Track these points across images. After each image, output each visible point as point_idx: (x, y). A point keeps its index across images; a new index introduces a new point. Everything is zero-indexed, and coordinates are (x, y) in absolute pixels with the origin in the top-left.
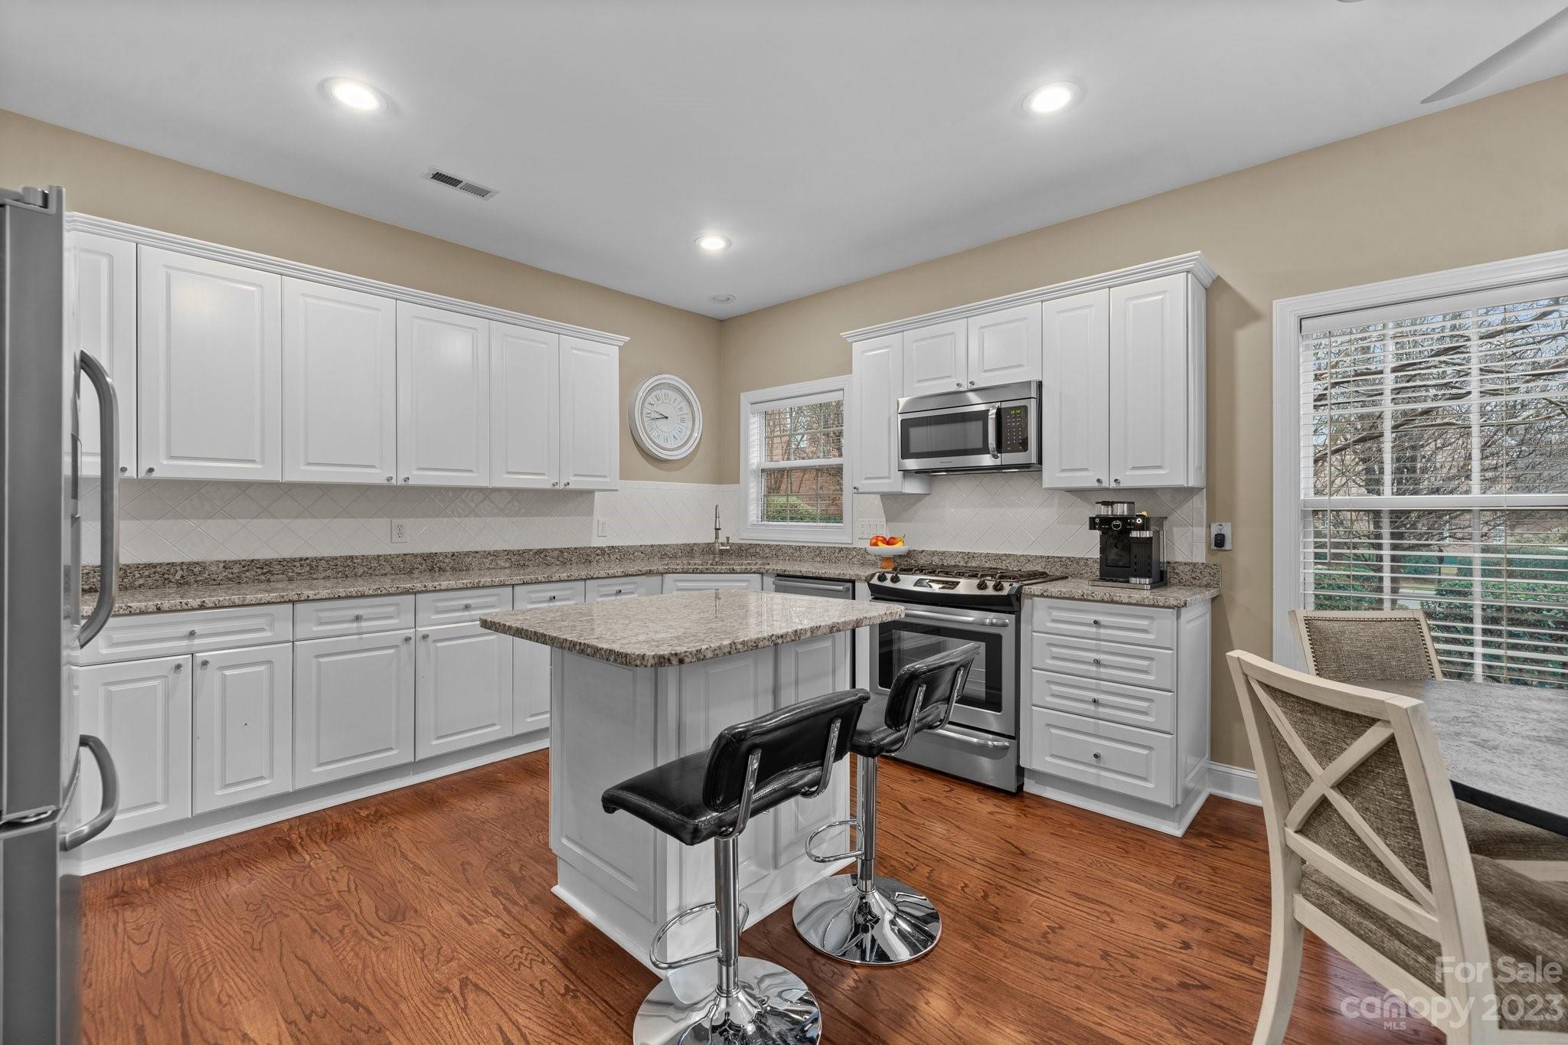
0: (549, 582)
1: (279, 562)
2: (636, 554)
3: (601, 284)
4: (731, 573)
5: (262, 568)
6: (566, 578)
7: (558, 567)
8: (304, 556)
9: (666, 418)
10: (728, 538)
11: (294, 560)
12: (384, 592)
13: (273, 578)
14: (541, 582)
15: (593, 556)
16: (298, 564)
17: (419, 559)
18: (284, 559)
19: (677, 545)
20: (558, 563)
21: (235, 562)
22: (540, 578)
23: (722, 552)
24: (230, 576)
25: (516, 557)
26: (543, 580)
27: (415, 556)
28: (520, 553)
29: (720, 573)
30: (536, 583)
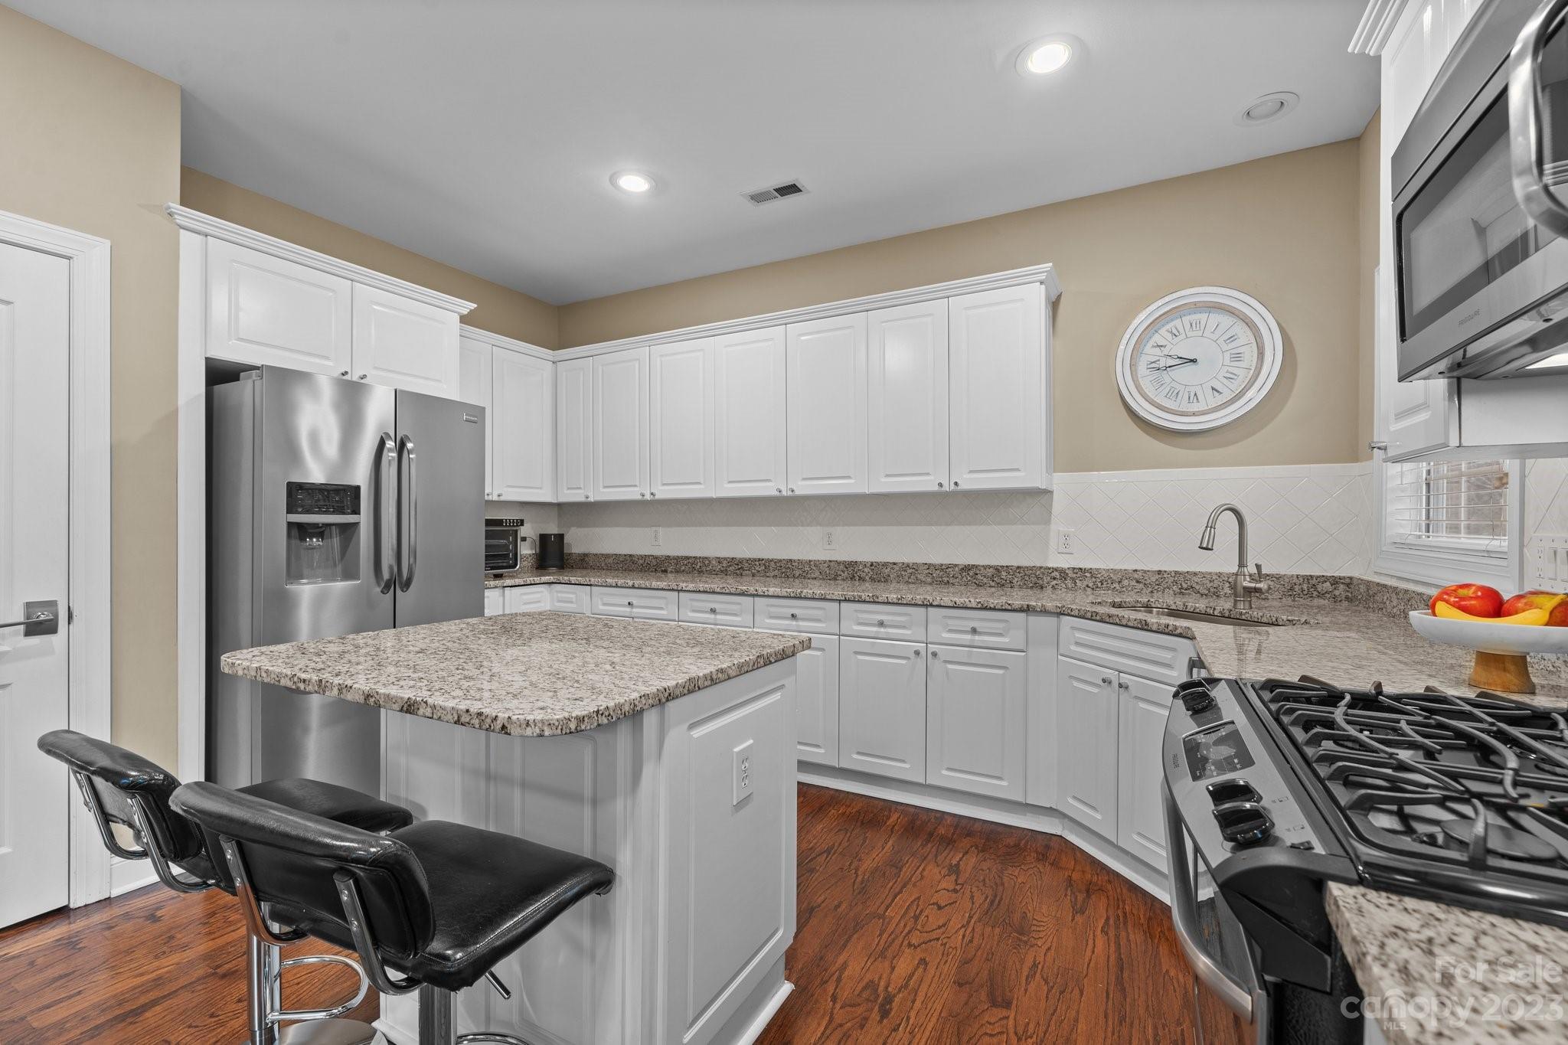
0: (874, 602)
1: (747, 560)
2: (1125, 583)
3: (1070, 198)
4: (1142, 629)
5: (738, 565)
6: (895, 601)
7: (993, 589)
8: (761, 557)
9: (1194, 361)
10: (1258, 567)
11: (755, 560)
12: (727, 591)
13: (744, 573)
14: (864, 602)
15: (1046, 579)
16: (757, 563)
17: (842, 567)
18: (750, 559)
19: (1219, 575)
20: (993, 584)
21: (725, 559)
22: (864, 596)
23: (1249, 591)
24: (722, 569)
25: (938, 572)
26: (868, 599)
27: (839, 563)
28: (944, 568)
29: (1126, 626)
30: (858, 601)
